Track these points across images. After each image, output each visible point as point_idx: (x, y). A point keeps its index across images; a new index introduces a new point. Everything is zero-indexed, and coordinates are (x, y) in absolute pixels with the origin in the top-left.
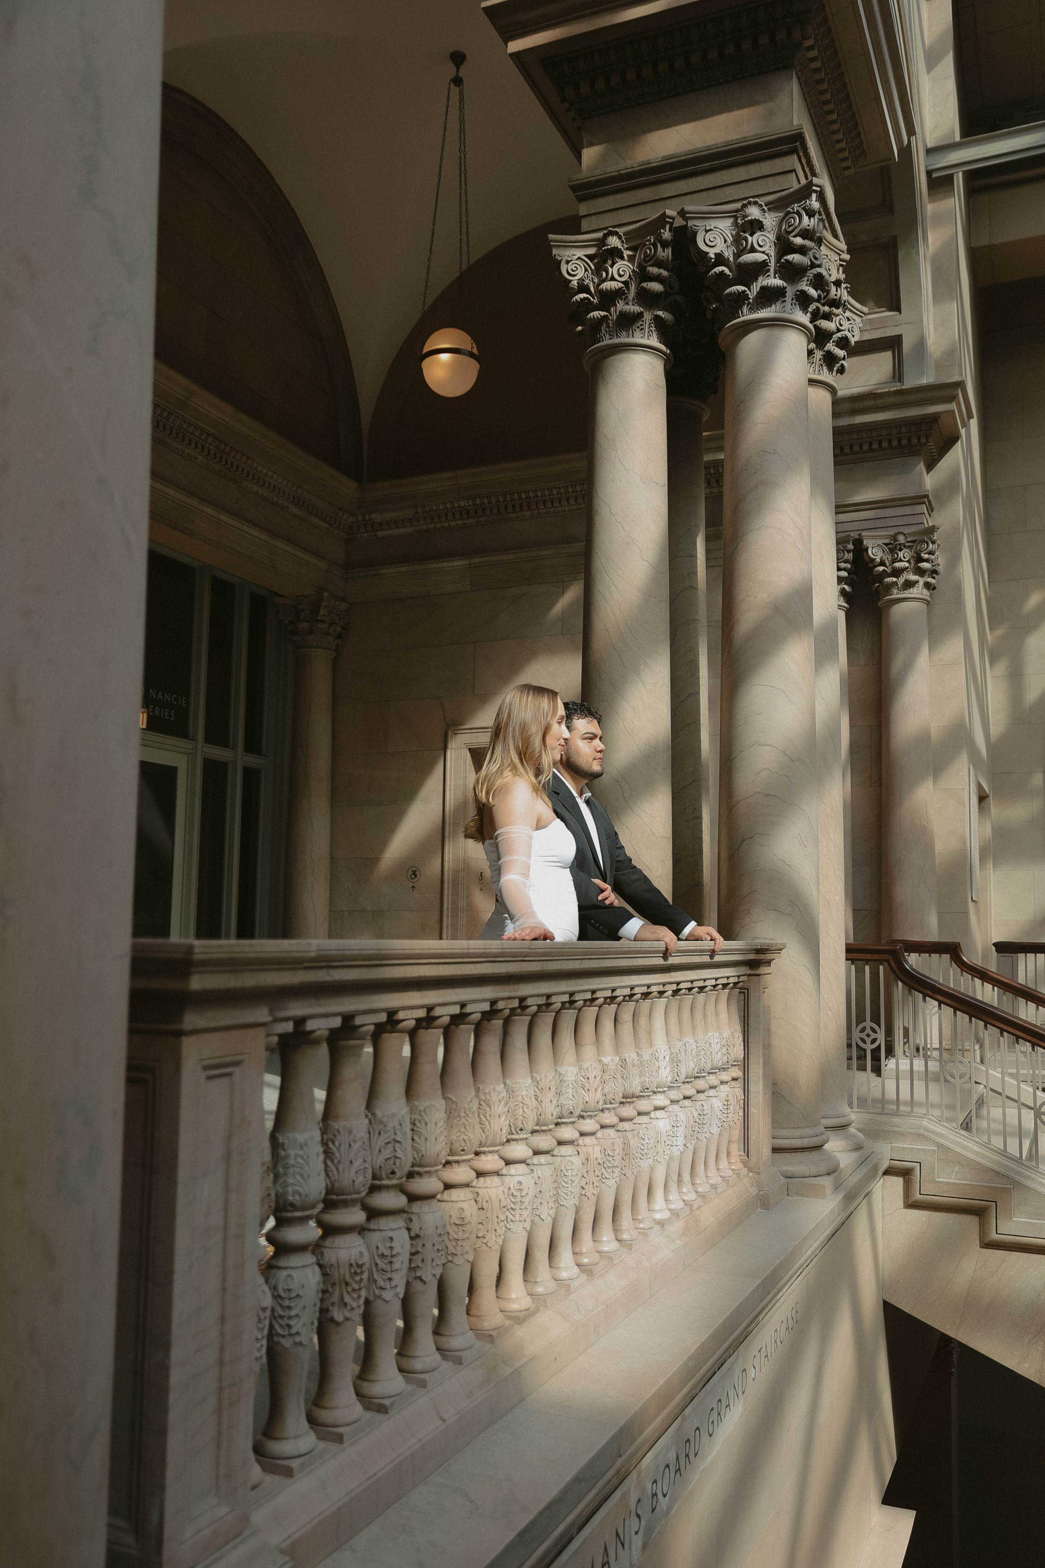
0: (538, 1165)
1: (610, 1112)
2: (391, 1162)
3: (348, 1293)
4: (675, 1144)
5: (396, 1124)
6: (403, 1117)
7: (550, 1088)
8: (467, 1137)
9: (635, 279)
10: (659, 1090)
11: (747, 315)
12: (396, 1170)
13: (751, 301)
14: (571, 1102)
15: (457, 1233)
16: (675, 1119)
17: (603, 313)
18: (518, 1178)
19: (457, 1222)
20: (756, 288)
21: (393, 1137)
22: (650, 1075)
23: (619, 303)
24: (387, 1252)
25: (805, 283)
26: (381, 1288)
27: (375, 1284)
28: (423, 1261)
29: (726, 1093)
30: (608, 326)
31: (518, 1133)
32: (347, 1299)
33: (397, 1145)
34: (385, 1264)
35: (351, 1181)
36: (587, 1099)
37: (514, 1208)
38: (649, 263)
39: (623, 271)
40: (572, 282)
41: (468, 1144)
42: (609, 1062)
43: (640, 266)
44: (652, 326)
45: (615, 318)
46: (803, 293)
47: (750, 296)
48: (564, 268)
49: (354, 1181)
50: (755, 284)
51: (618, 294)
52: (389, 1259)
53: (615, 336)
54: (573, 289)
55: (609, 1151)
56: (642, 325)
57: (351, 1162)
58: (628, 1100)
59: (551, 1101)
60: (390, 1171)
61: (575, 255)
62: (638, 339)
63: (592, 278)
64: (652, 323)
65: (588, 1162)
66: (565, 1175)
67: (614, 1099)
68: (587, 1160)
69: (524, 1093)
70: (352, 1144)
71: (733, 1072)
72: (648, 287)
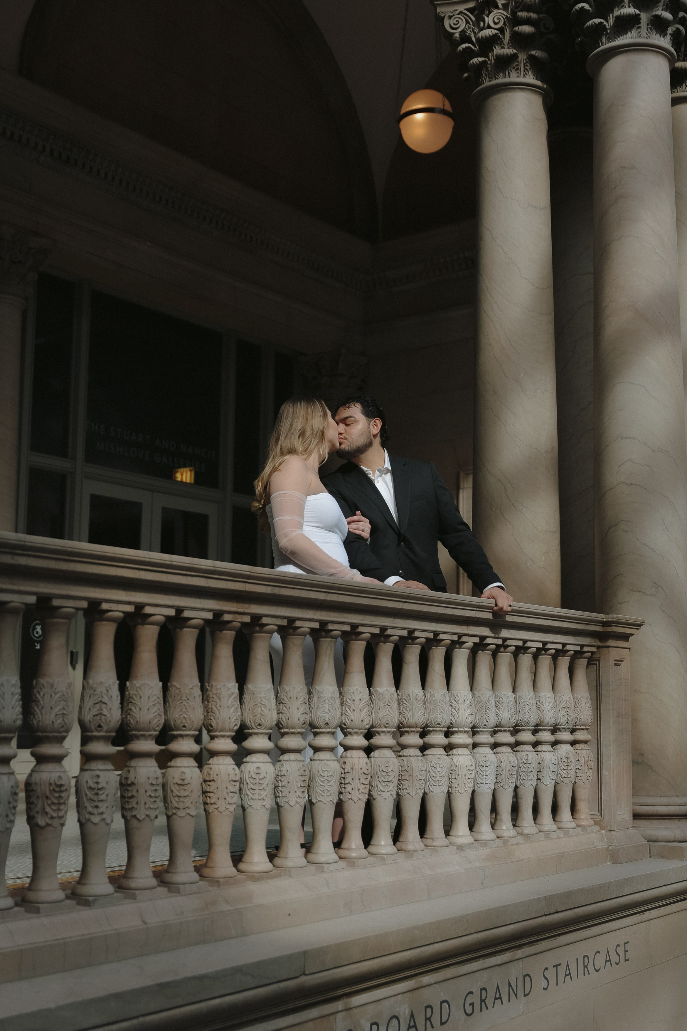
0: (288, 761)
1: (385, 735)
2: (98, 718)
3: (49, 805)
4: (484, 782)
5: (104, 690)
6: (109, 685)
7: (297, 698)
8: (188, 716)
9: (509, 25)
10: (459, 729)
11: (606, 45)
12: (102, 724)
13: (609, 31)
14: (326, 715)
15: (178, 791)
16: (483, 760)
17: (481, 59)
18: (258, 765)
19: (179, 782)
20: (611, 19)
21: (100, 699)
22: (442, 713)
23: (495, 48)
24: (93, 785)
25: (661, 8)
26: (90, 813)
27: (86, 810)
28: (137, 803)
29: (567, 751)
30: (487, 70)
31: (258, 728)
32: (48, 809)
33: (103, 705)
34: (92, 794)
35: (51, 722)
36: (352, 718)
37: (253, 788)
38: (519, 9)
39: (498, 19)
40: (455, 35)
41: (188, 721)
42: (383, 692)
43: (514, 13)
44: (527, 66)
45: (493, 61)
46: (657, 17)
47: (607, 27)
48: (447, 24)
49: (53, 722)
50: (611, 15)
51: (493, 41)
52: (96, 791)
53: (494, 78)
54: (455, 40)
55: (383, 768)
56: (517, 65)
57: (52, 708)
58: (412, 729)
59: (298, 708)
60: (97, 724)
61: (457, 10)
62: (514, 77)
63: (472, 28)
64: (527, 62)
65: (353, 771)
66: (321, 776)
67: (387, 724)
68: (352, 768)
69: (263, 695)
70: (53, 695)
71: (582, 735)
72: (520, 30)
